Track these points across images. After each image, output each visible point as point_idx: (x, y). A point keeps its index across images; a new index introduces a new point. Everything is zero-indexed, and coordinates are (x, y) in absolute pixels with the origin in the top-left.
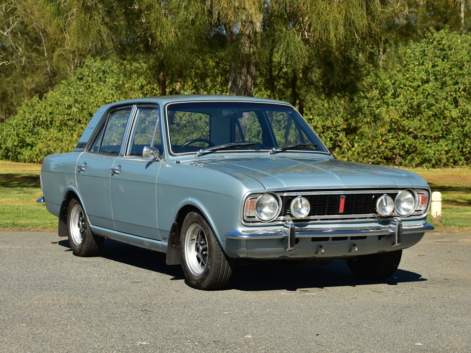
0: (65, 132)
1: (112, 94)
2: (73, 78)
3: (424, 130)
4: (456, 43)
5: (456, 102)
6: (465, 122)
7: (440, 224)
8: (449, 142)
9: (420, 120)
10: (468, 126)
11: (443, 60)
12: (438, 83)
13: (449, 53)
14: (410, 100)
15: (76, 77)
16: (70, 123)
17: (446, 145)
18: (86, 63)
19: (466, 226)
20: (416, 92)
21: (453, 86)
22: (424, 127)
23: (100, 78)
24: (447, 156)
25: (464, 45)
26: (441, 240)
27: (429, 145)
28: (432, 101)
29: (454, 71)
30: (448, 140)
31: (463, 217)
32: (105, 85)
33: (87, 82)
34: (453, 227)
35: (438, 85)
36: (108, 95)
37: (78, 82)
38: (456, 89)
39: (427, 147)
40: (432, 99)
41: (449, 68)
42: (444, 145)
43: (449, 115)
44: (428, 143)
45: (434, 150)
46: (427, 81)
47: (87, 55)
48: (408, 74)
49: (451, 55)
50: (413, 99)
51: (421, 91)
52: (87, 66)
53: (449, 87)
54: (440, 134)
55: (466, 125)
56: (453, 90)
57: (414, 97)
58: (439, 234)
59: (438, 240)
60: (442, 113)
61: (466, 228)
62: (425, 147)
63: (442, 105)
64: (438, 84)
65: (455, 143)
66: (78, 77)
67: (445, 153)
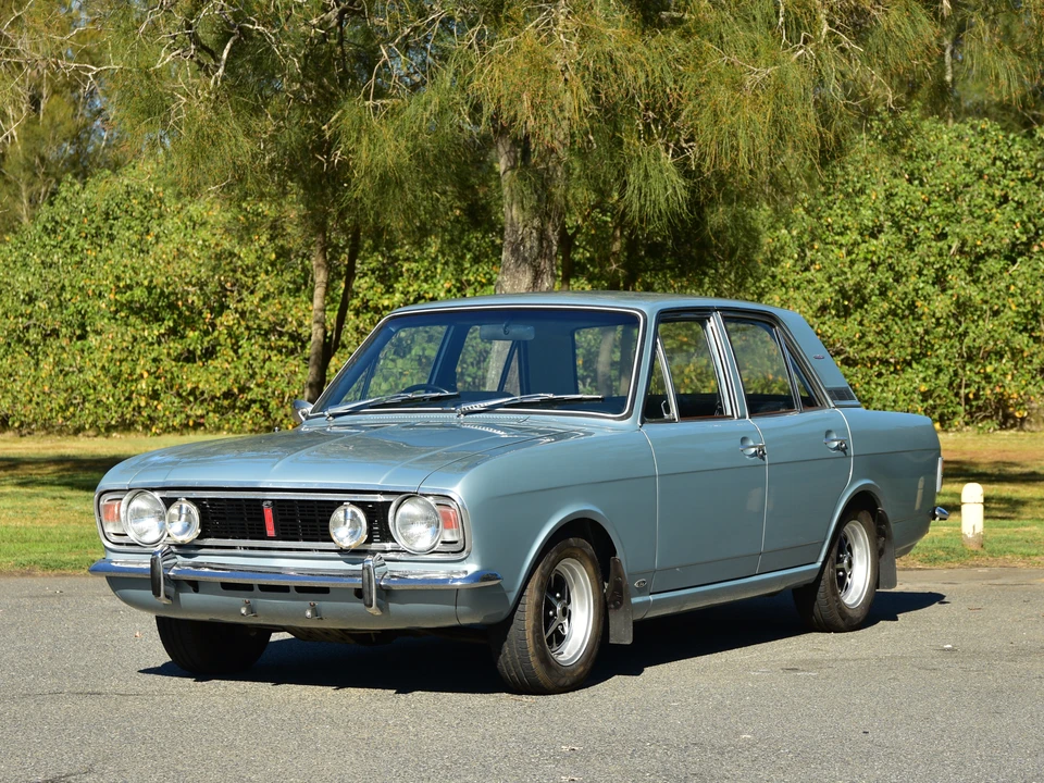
0: (19, 357)
1: (133, 268)
2: (32, 230)
3: (870, 345)
4: (938, 144)
5: (940, 281)
6: (964, 325)
7: (981, 551)
8: (930, 373)
9: (861, 323)
10: (971, 334)
11: (910, 181)
12: (899, 236)
13: (924, 167)
14: (838, 275)
15: (39, 227)
16: (33, 336)
17: (924, 380)
18: (64, 194)
19: (1036, 555)
20: (849, 258)
21: (933, 243)
22: (870, 338)
23: (98, 228)
24: (925, 405)
25: (958, 148)
26: (997, 582)
27: (882, 381)
28: (887, 278)
29: (935, 208)
30: (927, 368)
31: (1019, 537)
32: (112, 246)
33: (68, 236)
34: (1009, 557)
35: (900, 242)
36: (122, 268)
37: (45, 238)
38: (941, 249)
39: (878, 384)
40: (887, 275)
41: (924, 201)
42: (917, 380)
43: (926, 310)
44: (880, 375)
45: (894, 393)
46: (875, 233)
47: (64, 173)
48: (830, 215)
49: (928, 170)
50: (845, 273)
51: (861, 256)
52: (65, 199)
53: (925, 246)
54: (906, 354)
55: (966, 333)
56: (935, 251)
57: (846, 269)
58: (986, 570)
59: (990, 582)
60: (912, 307)
61: (1037, 558)
62: (873, 386)
63: (911, 287)
64: (900, 240)
65: (941, 376)
66: (44, 226)
67: (921, 397)
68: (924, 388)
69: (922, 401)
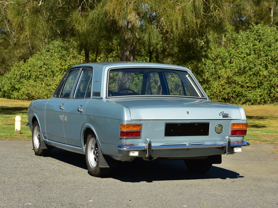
0: (38, 82)
2: (44, 51)
4: (267, 32)
5: (266, 67)
8: (262, 90)
9: (245, 77)
11: (259, 42)
12: (256, 55)
16: (41, 77)
20: (243, 61)
21: (265, 57)
22: (247, 81)
23: (59, 50)
25: (272, 33)
29: (265, 48)
33: (52, 53)
39: (249, 93)
40: (252, 65)
41: (263, 46)
42: (259, 92)
43: (262, 74)
44: (250, 90)
45: (253, 95)
46: (250, 54)
48: (238, 50)
49: (264, 39)
50: (241, 64)
51: (246, 60)
52: (52, 43)
53: (262, 58)
54: (257, 85)
55: (272, 80)
60: (258, 73)
63: (258, 68)
65: (265, 91)
66: (46, 50)
67: (259, 96)
68: (260, 94)
69: (260, 97)
